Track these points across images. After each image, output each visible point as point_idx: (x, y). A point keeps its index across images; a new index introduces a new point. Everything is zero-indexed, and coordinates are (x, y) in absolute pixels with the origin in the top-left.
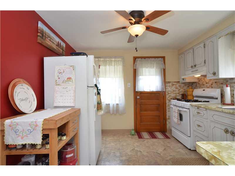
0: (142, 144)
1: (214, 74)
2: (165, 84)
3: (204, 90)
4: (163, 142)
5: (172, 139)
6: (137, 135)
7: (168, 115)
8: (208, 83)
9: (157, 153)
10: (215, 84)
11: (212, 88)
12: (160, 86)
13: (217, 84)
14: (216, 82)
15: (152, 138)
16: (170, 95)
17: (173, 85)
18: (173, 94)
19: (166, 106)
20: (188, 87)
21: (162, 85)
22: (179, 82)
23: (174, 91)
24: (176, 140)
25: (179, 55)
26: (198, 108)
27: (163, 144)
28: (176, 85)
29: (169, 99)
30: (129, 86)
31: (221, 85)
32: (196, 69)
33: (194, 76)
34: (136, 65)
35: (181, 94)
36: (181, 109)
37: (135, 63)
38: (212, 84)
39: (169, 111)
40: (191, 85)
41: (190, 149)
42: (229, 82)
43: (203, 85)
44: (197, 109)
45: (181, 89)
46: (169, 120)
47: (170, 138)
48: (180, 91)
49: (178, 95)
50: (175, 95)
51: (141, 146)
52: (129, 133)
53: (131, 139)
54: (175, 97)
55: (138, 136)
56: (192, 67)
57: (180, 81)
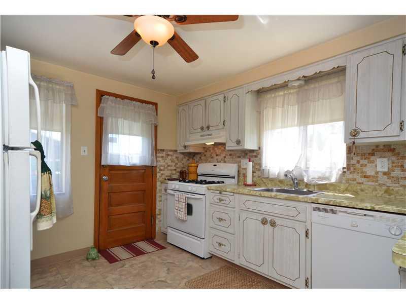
0: (124, 273)
1: (238, 142)
2: (156, 153)
3: (215, 165)
4: (159, 257)
5: (169, 248)
6: (102, 257)
7: (159, 208)
8: (220, 155)
9: (159, 281)
10: (229, 157)
11: (225, 162)
12: (148, 157)
13: (233, 158)
14: (230, 155)
15: (137, 256)
16: (162, 172)
17: (168, 155)
18: (168, 170)
19: (156, 191)
20: (188, 160)
21: (152, 155)
22: (176, 151)
23: (169, 166)
24: (177, 249)
25: (179, 105)
26: (220, 193)
27: (162, 261)
28: (171, 156)
29: (161, 179)
30: (86, 153)
31: (239, 159)
32: (209, 133)
33: (205, 144)
34: (103, 109)
35: (178, 172)
36: (189, 195)
37: (101, 105)
38: (225, 157)
39: (161, 201)
40: (192, 156)
41: (203, 258)
42: (248, 154)
43: (212, 158)
44: (219, 195)
45: (179, 164)
46: (159, 217)
47: (166, 247)
48: (177, 166)
49: (174, 172)
50: (170, 172)
51: (123, 277)
52: (83, 258)
53: (92, 269)
54: (170, 176)
55: (106, 259)
56: (202, 128)
57: (178, 149)
